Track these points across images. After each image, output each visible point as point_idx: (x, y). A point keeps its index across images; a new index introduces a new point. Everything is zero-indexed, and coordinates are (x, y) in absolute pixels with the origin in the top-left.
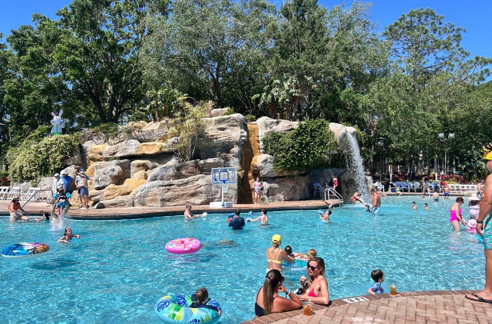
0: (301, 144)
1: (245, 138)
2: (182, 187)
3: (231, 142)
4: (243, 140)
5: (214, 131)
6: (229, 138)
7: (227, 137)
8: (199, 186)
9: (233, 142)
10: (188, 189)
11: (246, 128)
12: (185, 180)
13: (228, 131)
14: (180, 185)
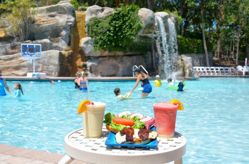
0: (115, 27)
1: (71, 23)
2: (8, 62)
3: (58, 27)
4: (69, 25)
5: (46, 18)
6: (57, 23)
7: (56, 23)
8: (22, 61)
9: (60, 26)
10: (13, 63)
11: (74, 15)
12: (11, 56)
13: (57, 17)
14: (6, 60)
